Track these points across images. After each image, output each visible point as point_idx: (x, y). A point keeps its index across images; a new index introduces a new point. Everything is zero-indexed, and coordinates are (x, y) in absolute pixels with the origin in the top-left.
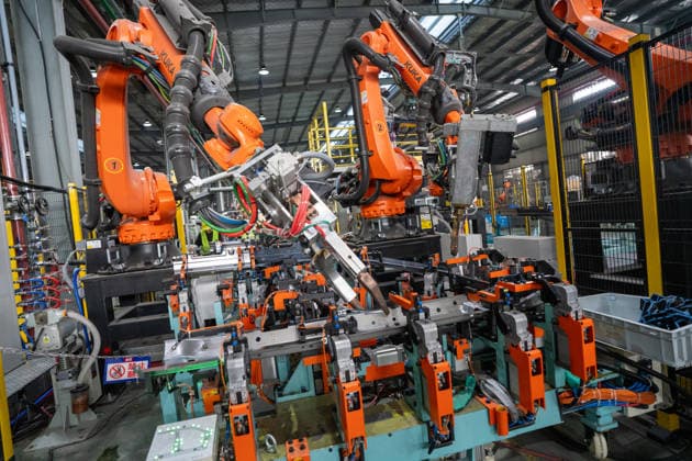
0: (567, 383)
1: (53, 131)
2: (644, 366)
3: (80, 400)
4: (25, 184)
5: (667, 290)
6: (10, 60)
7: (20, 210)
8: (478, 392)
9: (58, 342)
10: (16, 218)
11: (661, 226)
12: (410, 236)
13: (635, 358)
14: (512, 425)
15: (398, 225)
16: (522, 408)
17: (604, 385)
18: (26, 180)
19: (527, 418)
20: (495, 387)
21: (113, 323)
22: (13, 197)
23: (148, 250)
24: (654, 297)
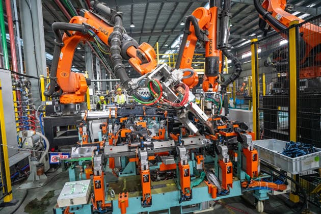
0: (246, 178)
1: (35, 52)
2: (283, 173)
3: (40, 170)
4: (22, 75)
5: (298, 140)
6: (17, 19)
7: (19, 86)
8: (206, 179)
9: (31, 145)
10: (18, 89)
11: (298, 110)
13: (279, 169)
14: (218, 194)
16: (223, 187)
17: (264, 180)
18: (22, 73)
19: (225, 192)
20: (213, 177)
21: (56, 138)
22: (16, 80)
23: (72, 107)
24: (292, 143)
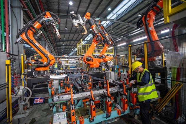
0: (131, 105)
3: (25, 107)
4: (11, 54)
6: (10, 25)
8: (115, 107)
9: (22, 93)
12: (100, 72)
14: (121, 113)
15: (98, 70)
16: (123, 110)
19: (124, 112)
20: (119, 106)
21: (33, 89)
22: (8, 57)
23: (42, 73)
